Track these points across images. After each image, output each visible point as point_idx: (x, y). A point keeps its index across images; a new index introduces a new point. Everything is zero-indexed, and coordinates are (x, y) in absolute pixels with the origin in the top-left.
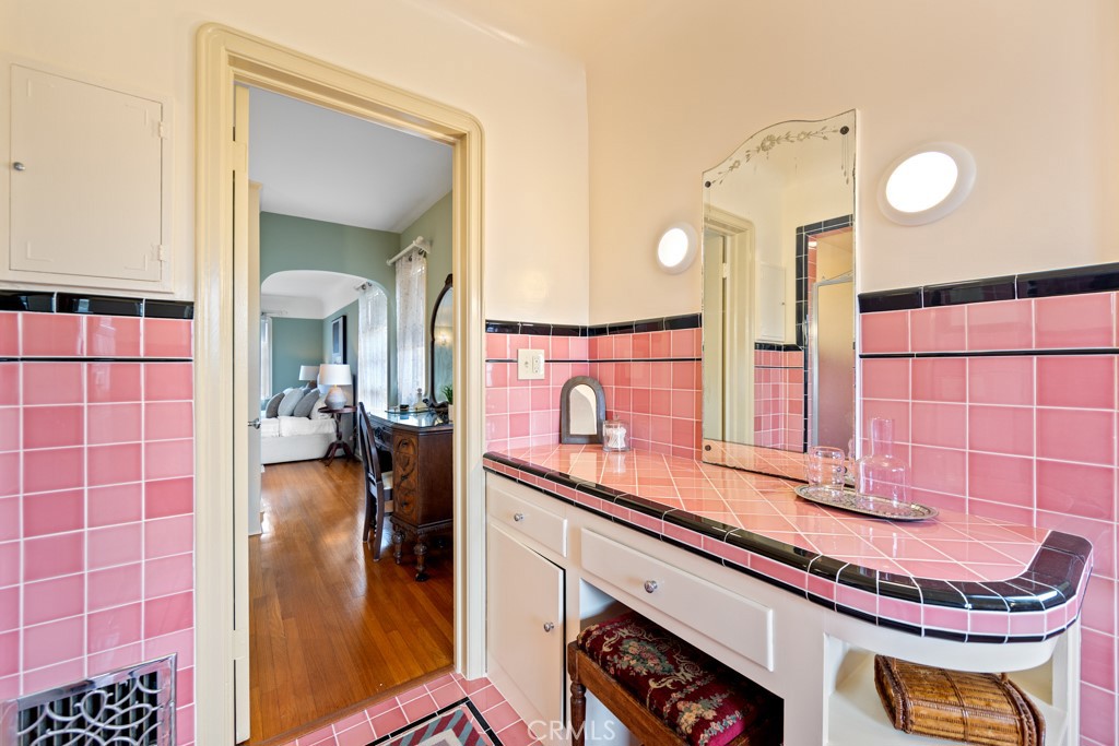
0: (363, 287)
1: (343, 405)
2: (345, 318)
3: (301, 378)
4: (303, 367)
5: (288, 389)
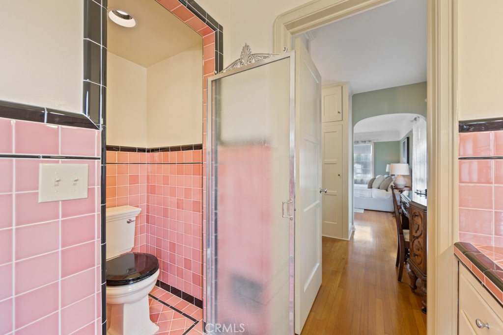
0: (415, 119)
1: (404, 186)
2: (408, 138)
3: (387, 171)
4: (388, 165)
5: (379, 176)
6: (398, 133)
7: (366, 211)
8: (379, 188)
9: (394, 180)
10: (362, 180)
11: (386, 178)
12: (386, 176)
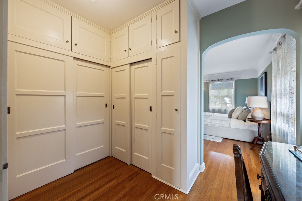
1: (263, 118)
2: (266, 73)
3: (246, 103)
4: (247, 98)
5: (239, 107)
6: (256, 71)
7: (224, 140)
8: (237, 119)
9: (252, 111)
10: (225, 110)
11: (245, 110)
12: (244, 107)
